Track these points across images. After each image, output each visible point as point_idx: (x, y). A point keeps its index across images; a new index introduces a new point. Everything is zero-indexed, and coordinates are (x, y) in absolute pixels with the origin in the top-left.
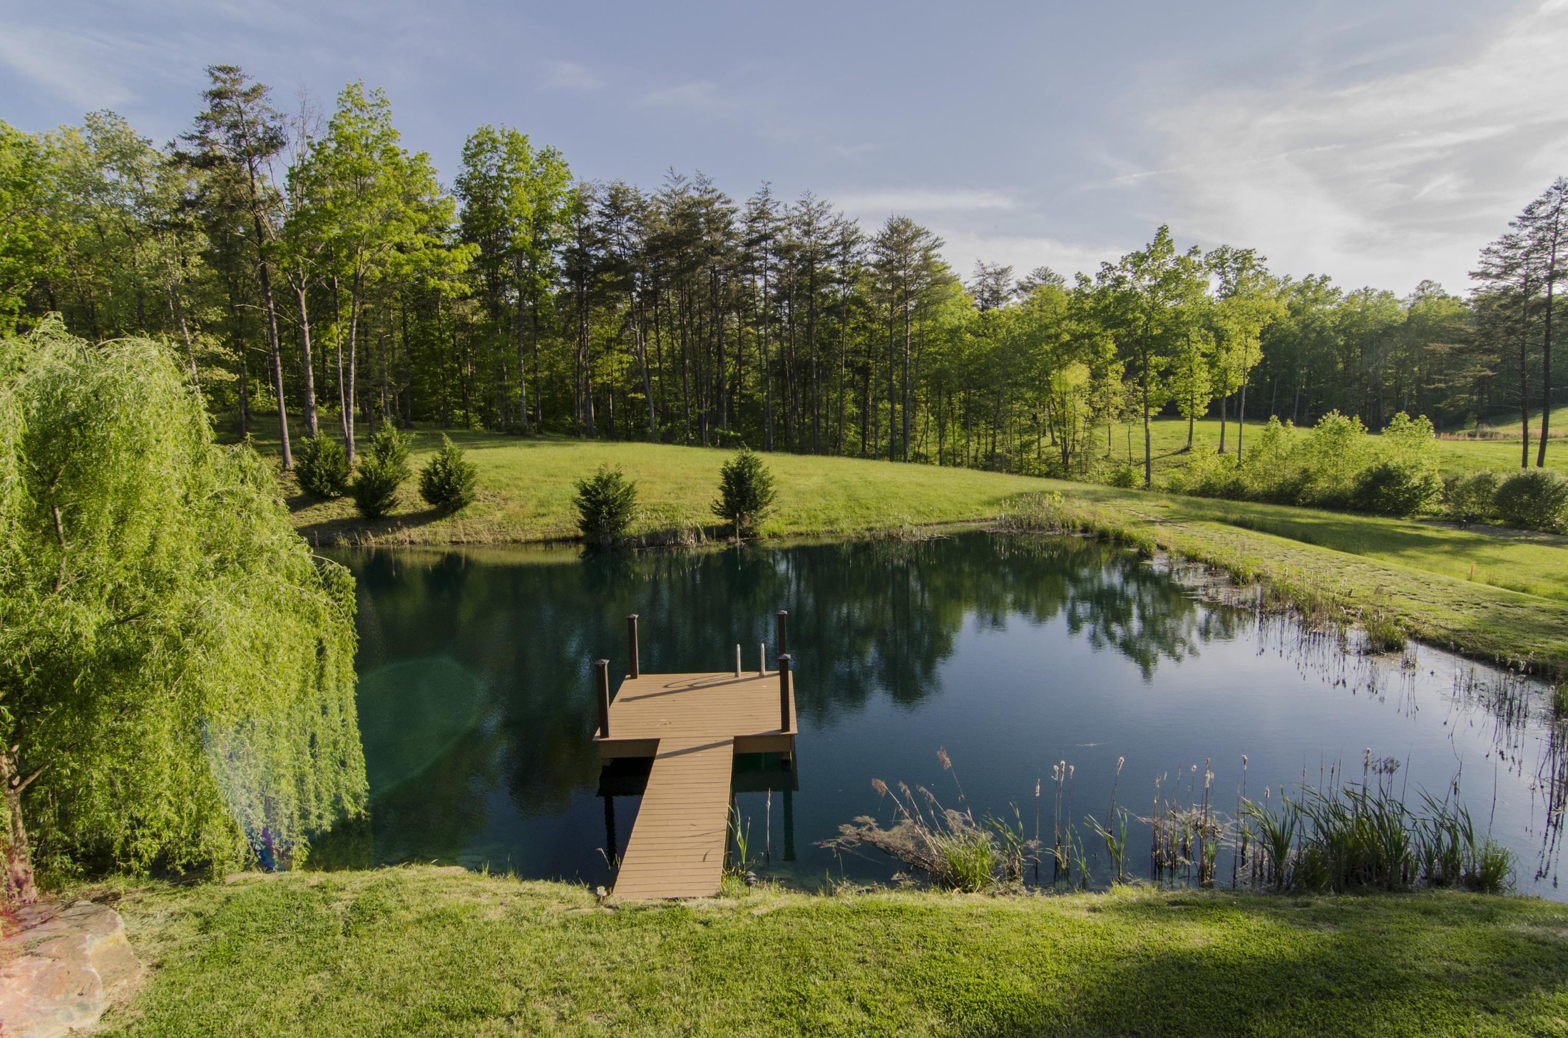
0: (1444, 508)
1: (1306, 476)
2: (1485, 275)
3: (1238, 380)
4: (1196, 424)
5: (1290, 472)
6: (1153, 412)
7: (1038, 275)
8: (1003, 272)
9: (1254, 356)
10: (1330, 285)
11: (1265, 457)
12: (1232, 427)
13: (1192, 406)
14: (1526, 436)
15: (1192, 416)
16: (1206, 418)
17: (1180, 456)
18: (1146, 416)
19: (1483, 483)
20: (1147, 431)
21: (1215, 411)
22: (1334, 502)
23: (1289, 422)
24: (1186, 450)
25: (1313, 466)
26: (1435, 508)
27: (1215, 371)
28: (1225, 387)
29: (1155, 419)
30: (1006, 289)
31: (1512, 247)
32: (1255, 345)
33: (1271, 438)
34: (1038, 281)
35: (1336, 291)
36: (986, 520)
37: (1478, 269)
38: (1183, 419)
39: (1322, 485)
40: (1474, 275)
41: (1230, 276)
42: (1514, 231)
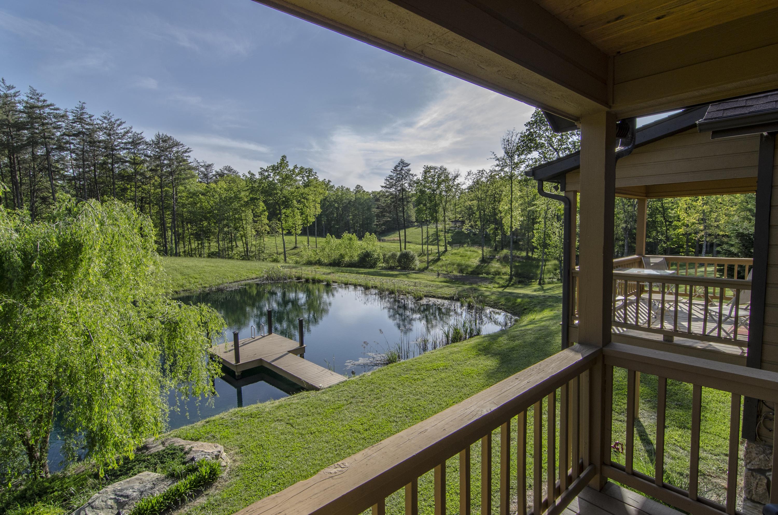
0: (384, 265)
1: (342, 256)
2: (385, 187)
3: (312, 219)
4: (298, 238)
5: (335, 255)
6: (284, 232)
7: (226, 169)
8: (209, 166)
9: (319, 211)
10: (331, 184)
11: (327, 250)
12: (312, 239)
13: (295, 230)
14: (400, 240)
15: (296, 234)
16: (301, 235)
17: (293, 251)
18: (282, 234)
19: (393, 256)
20: (283, 240)
21: (304, 232)
22: (351, 265)
23: (333, 236)
24: (295, 248)
25: (343, 252)
26: (381, 265)
27: (304, 216)
28: (308, 222)
29: (286, 235)
30: (211, 174)
31: (391, 179)
32: (318, 206)
33: (328, 243)
34: (226, 172)
35: (333, 186)
36: (253, 279)
37: (384, 185)
38: (293, 235)
39: (347, 259)
40: (382, 187)
41: (306, 178)
42: (392, 174)
